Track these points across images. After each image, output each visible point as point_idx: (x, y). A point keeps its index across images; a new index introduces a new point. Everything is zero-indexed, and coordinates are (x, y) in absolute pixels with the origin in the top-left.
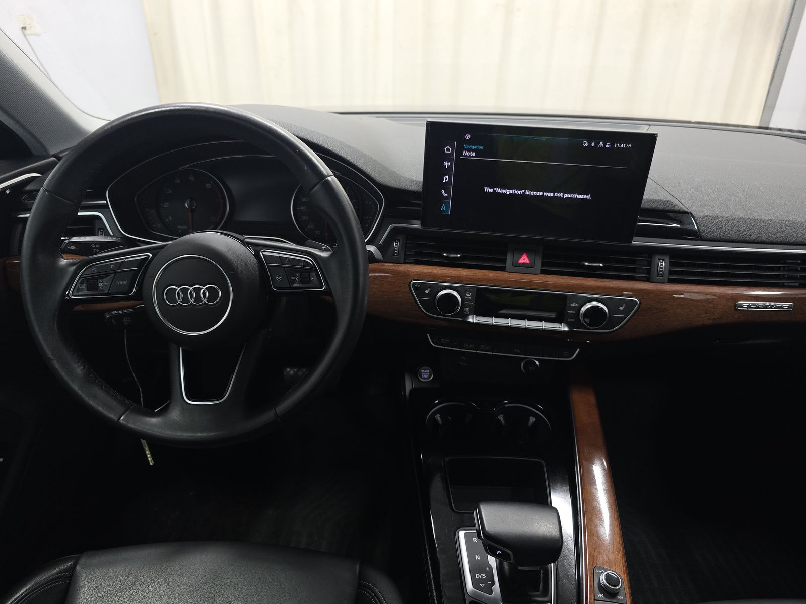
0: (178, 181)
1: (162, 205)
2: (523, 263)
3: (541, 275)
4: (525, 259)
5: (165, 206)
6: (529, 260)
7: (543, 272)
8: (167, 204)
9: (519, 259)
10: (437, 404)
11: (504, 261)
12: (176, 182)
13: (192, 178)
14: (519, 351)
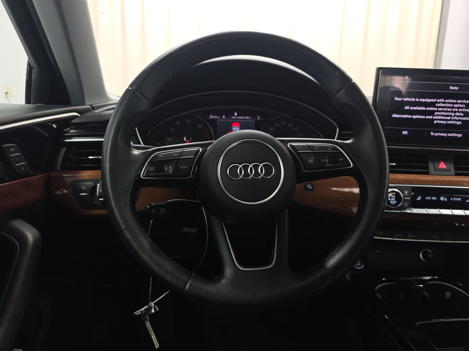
0: (179, 123)
1: (166, 139)
2: (441, 168)
3: (455, 176)
4: (442, 165)
5: (169, 140)
6: (446, 166)
7: (457, 174)
8: (171, 138)
9: (439, 165)
10: (384, 282)
11: (427, 168)
12: (178, 123)
13: (189, 121)
14: (437, 238)
